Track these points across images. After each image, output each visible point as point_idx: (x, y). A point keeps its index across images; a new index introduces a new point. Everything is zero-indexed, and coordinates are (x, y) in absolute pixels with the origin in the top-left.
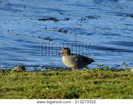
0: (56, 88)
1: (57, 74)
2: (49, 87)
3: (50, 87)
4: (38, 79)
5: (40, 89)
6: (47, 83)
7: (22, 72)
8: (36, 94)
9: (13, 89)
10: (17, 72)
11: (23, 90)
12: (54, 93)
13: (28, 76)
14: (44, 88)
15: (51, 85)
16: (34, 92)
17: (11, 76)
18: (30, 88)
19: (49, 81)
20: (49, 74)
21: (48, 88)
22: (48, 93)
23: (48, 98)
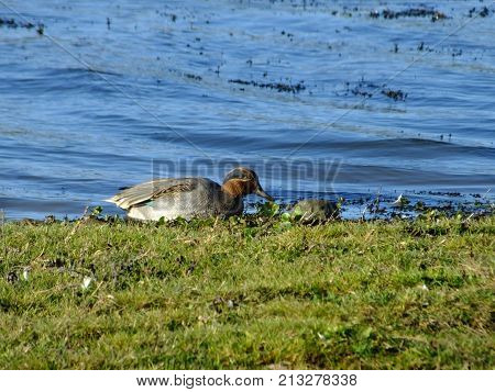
0: (457, 283)
1: (463, 229)
2: (428, 280)
3: (432, 280)
4: (384, 249)
5: (394, 292)
6: (423, 267)
7: (323, 223)
8: (380, 309)
9: (287, 292)
10: (306, 223)
11: (326, 295)
12: (449, 303)
13: (346, 239)
14: (411, 284)
15: (436, 275)
16: (371, 300)
17: (281, 238)
18: (355, 285)
19: (429, 260)
20: (431, 232)
21: (425, 287)
22: (425, 307)
23: (424, 325)
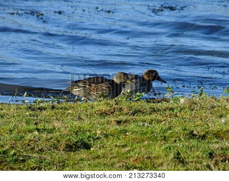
0: (51, 131)
1: (53, 107)
2: (38, 130)
3: (40, 130)
4: (19, 116)
5: (24, 134)
6: (36, 124)
8: (17, 142)
12: (47, 140)
13: (2, 111)
14: (31, 131)
15: (42, 127)
16: (14, 138)
18: (7, 132)
19: (38, 121)
20: (39, 109)
21: (37, 133)
22: (37, 141)
23: (37, 149)
